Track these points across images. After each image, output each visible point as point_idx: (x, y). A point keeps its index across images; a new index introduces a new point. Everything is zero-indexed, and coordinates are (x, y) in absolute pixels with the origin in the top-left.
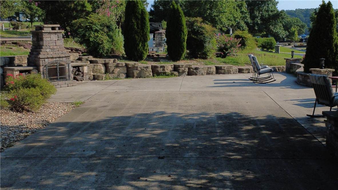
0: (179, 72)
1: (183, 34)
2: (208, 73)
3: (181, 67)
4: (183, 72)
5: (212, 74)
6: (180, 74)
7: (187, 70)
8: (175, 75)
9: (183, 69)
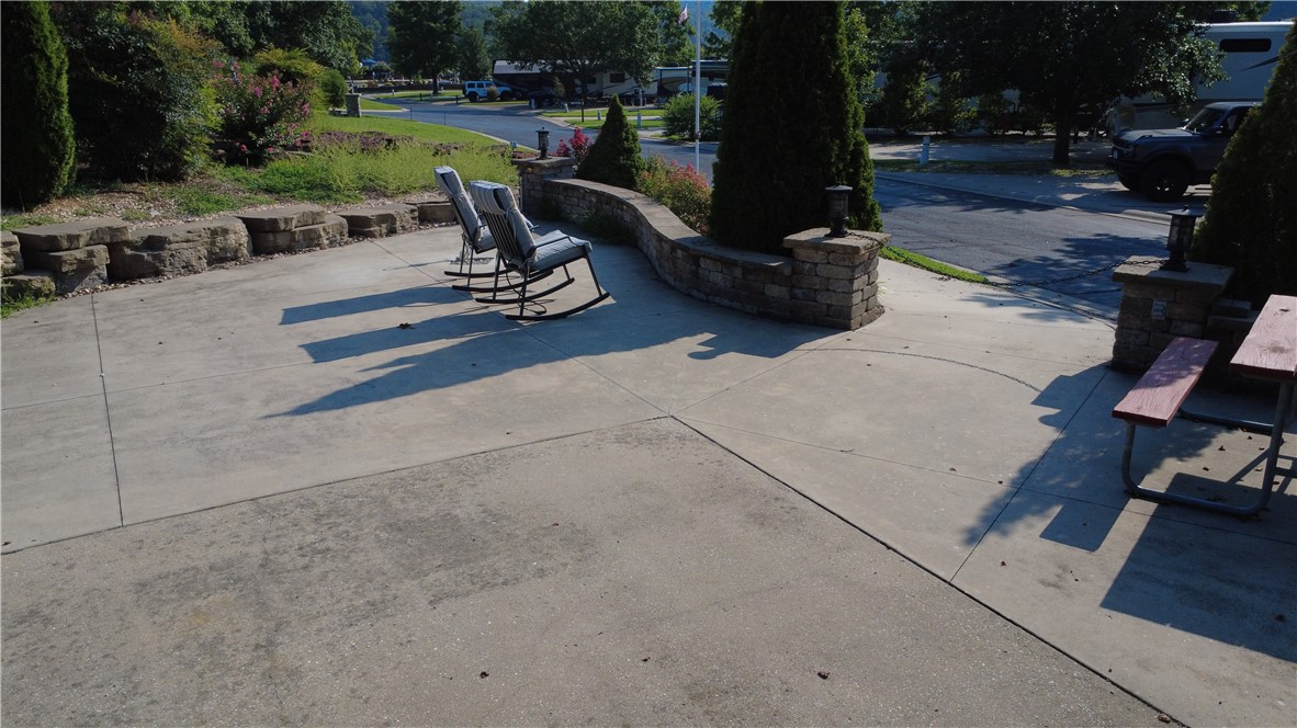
0: (58, 276)
1: (42, 67)
2: (218, 259)
3: (65, 244)
4: (85, 268)
5: (235, 258)
6: (66, 284)
7: (102, 255)
8: (37, 294)
9: (80, 254)
